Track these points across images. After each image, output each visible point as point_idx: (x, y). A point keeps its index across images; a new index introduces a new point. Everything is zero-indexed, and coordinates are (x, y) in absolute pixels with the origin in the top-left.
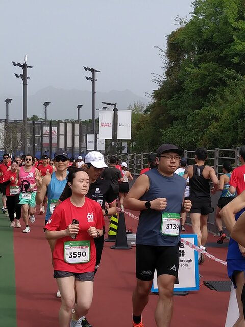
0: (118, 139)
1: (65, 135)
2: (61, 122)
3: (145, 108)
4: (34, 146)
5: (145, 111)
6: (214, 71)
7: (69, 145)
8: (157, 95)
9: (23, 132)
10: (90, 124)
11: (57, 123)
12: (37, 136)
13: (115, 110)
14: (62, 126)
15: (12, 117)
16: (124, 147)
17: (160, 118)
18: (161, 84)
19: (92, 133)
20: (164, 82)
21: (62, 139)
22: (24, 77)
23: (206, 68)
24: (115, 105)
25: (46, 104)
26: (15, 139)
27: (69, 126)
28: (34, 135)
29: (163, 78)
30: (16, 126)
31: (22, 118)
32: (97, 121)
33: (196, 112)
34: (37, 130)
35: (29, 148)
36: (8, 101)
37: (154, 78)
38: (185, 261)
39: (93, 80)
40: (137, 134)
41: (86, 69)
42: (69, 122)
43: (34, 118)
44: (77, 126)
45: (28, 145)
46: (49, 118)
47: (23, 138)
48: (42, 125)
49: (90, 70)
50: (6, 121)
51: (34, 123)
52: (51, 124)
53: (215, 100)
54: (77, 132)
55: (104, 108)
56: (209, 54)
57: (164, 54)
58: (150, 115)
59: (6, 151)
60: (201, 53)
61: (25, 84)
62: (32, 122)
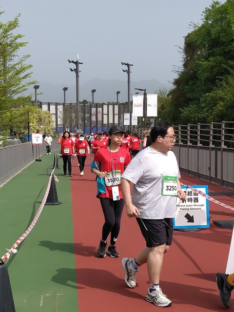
0: (147, 116)
1: (108, 114)
2: (105, 104)
3: (168, 93)
4: (85, 123)
5: (168, 95)
6: (220, 63)
7: (111, 121)
8: (177, 82)
9: (76, 112)
10: (126, 105)
11: (102, 106)
12: (87, 115)
13: (145, 95)
14: (105, 107)
15: (68, 102)
16: (152, 122)
17: (179, 100)
18: (180, 73)
19: (128, 112)
20: (182, 72)
21: (105, 117)
22: (76, 71)
23: (214, 61)
24: (145, 90)
25: (94, 91)
26: (71, 118)
27: (111, 107)
28: (84, 115)
29: (182, 69)
30: (71, 108)
31: (75, 102)
32: (132, 103)
33: (207, 94)
34: (87, 111)
35: (81, 124)
36: (65, 89)
37: (175, 69)
38: (198, 205)
39: (128, 72)
40: (161, 112)
41: (123, 64)
42: (111, 104)
43: (85, 102)
44: (116, 107)
45: (80, 122)
46: (95, 102)
47: (77, 117)
48: (91, 107)
49: (126, 64)
50: (64, 104)
51: (84, 106)
52: (97, 106)
53: (221, 85)
54: (116, 111)
55: (137, 93)
56: (217, 50)
57: (182, 50)
58: (172, 98)
59: (64, 127)
60: (210, 50)
61: (77, 76)
62: (83, 105)
